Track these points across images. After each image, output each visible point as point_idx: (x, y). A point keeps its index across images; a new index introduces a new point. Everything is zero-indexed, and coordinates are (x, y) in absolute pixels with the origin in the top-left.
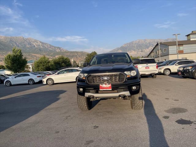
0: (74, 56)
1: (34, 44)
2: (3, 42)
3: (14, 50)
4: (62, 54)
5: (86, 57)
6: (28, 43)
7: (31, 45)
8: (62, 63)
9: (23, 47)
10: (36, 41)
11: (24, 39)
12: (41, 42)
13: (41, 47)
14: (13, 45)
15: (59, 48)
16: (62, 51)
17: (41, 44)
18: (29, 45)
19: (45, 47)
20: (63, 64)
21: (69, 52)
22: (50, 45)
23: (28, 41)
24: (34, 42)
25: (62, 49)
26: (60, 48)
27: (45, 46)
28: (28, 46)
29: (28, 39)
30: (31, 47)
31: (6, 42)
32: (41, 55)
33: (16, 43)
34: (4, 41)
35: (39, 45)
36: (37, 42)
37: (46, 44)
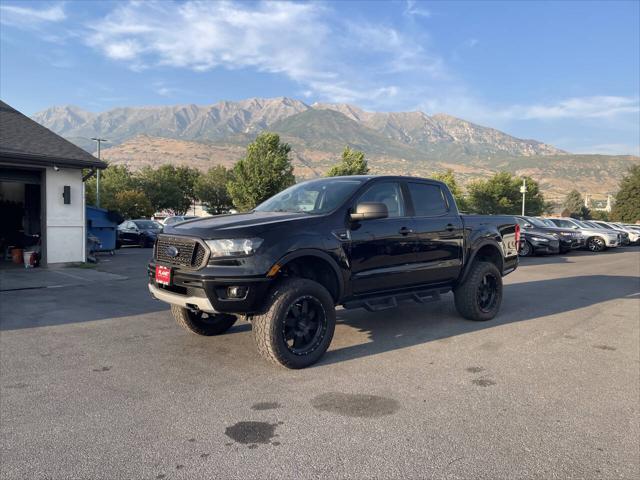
0: (588, 171)
1: (453, 133)
2: (369, 129)
3: (346, 155)
4: (540, 164)
5: (626, 179)
6: (435, 130)
7: (441, 136)
8: (501, 197)
9: (420, 143)
10: (458, 123)
11: (424, 119)
12: (472, 125)
13: (472, 141)
14: (393, 138)
15: (534, 144)
16: (543, 153)
17: (471, 131)
18: (436, 136)
19: (485, 141)
20: (505, 199)
21: (568, 157)
22: (504, 134)
23: (434, 123)
24: (452, 126)
25: (542, 147)
26: (537, 143)
27: (486, 138)
28: (434, 140)
29: (434, 117)
30: (442, 142)
31: (376, 128)
32: (468, 166)
33: (402, 133)
34: (372, 126)
35: (466, 136)
36: (463, 126)
37: (488, 130)
